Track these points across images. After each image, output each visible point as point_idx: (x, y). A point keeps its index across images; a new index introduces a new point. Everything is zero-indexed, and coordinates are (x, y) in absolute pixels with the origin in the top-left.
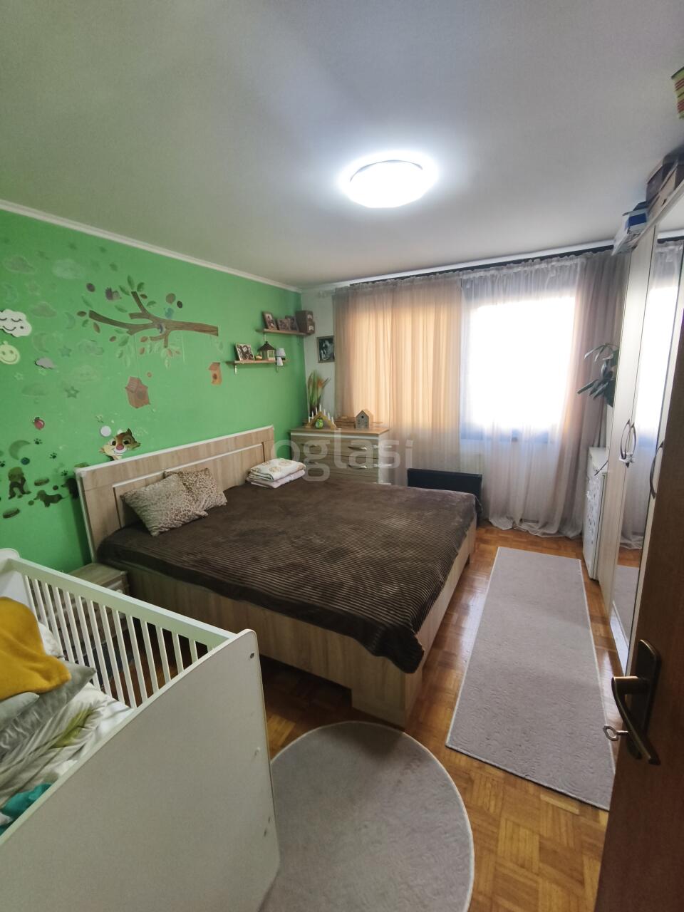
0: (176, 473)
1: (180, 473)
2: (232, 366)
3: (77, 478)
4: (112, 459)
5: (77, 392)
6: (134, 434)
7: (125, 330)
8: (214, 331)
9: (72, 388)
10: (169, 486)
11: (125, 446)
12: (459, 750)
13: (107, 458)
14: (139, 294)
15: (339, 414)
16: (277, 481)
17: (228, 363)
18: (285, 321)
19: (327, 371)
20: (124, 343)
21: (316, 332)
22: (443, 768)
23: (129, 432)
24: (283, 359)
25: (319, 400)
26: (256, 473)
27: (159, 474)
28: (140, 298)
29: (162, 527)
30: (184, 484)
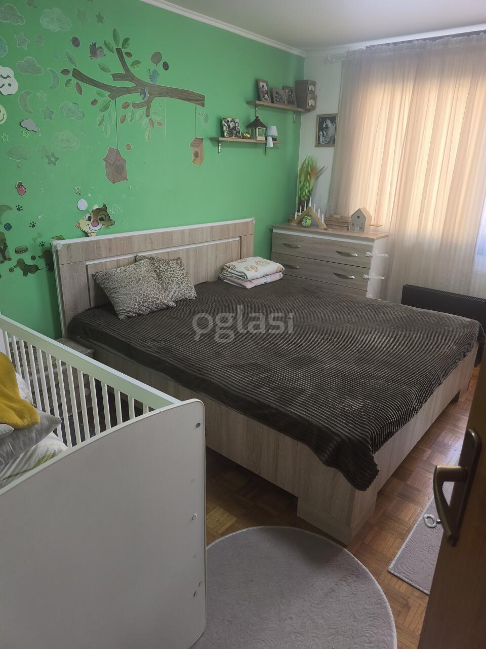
0: (147, 258)
1: (152, 259)
2: (217, 144)
3: (54, 250)
4: (86, 234)
5: (57, 159)
6: (110, 211)
7: (107, 93)
8: (199, 100)
9: (53, 155)
10: (139, 270)
11: (100, 223)
12: (402, 577)
13: (82, 233)
14: (124, 51)
15: (332, 212)
16: (250, 281)
17: (211, 139)
18: (282, 93)
19: (324, 157)
20: (105, 108)
21: (317, 108)
22: (381, 589)
23: (105, 208)
24: (274, 139)
25: (310, 194)
26: (229, 270)
27: (131, 256)
28: (125, 56)
29: (130, 311)
30: (155, 271)
